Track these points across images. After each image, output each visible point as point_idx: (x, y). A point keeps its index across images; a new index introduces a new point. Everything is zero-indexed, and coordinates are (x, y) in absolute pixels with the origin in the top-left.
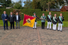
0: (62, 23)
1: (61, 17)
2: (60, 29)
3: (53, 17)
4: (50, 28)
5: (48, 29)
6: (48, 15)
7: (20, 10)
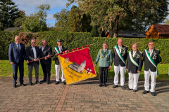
0: (154, 70)
1: (151, 52)
4: (122, 83)
5: (117, 86)
7: (37, 33)
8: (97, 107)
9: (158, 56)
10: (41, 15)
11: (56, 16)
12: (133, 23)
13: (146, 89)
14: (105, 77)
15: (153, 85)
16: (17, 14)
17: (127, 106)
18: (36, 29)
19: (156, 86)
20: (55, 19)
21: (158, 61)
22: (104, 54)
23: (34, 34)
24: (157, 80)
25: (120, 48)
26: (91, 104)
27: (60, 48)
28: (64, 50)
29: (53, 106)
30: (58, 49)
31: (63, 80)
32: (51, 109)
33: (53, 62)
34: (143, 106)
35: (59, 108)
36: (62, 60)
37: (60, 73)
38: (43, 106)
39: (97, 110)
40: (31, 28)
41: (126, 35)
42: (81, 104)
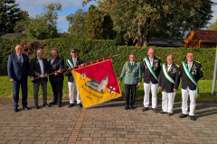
1: (190, 65)
2: (189, 110)
3: (164, 66)
5: (147, 109)
6: (146, 59)
7: (45, 41)
8: (122, 136)
9: (198, 70)
10: (50, 17)
11: (70, 18)
12: (168, 28)
13: (184, 112)
14: (132, 98)
15: (192, 106)
16: (18, 16)
17: (160, 134)
18: (43, 36)
19: (197, 108)
20: (68, 22)
21: (198, 76)
22: (132, 68)
23: (41, 42)
24: (197, 101)
25: (152, 60)
26: (114, 132)
27: (75, 60)
28: (79, 62)
29: (65, 135)
30: (72, 62)
31: (78, 102)
32: (63, 139)
33: (66, 78)
34: (180, 133)
35: (73, 138)
36: (77, 76)
37: (75, 93)
38: (52, 136)
39: (121, 139)
40: (38, 34)
41: (160, 42)
42: (101, 132)
